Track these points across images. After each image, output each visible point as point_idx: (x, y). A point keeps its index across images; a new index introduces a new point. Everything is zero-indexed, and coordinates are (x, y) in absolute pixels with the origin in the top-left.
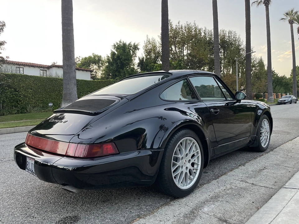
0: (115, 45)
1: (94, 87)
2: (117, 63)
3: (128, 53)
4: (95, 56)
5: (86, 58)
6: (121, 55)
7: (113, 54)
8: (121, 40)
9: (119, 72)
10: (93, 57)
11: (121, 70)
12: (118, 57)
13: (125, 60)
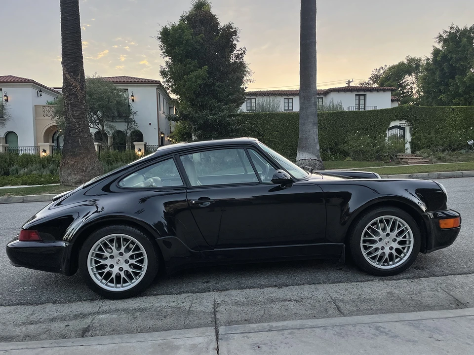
0: (441, 36)
1: (371, 121)
2: (443, 68)
3: (464, 46)
4: (411, 60)
5: (393, 67)
6: (450, 52)
7: (436, 52)
8: (452, 25)
9: (447, 85)
10: (406, 62)
11: (451, 80)
12: (445, 57)
13: (457, 61)
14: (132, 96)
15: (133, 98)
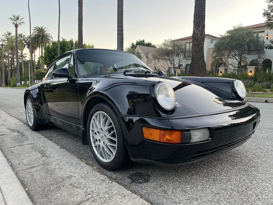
14: (267, 35)
15: (267, 36)
